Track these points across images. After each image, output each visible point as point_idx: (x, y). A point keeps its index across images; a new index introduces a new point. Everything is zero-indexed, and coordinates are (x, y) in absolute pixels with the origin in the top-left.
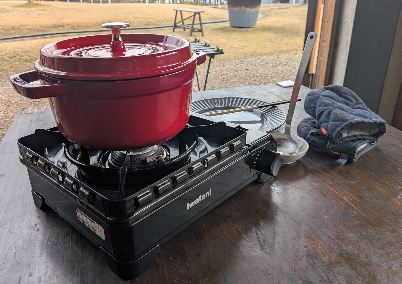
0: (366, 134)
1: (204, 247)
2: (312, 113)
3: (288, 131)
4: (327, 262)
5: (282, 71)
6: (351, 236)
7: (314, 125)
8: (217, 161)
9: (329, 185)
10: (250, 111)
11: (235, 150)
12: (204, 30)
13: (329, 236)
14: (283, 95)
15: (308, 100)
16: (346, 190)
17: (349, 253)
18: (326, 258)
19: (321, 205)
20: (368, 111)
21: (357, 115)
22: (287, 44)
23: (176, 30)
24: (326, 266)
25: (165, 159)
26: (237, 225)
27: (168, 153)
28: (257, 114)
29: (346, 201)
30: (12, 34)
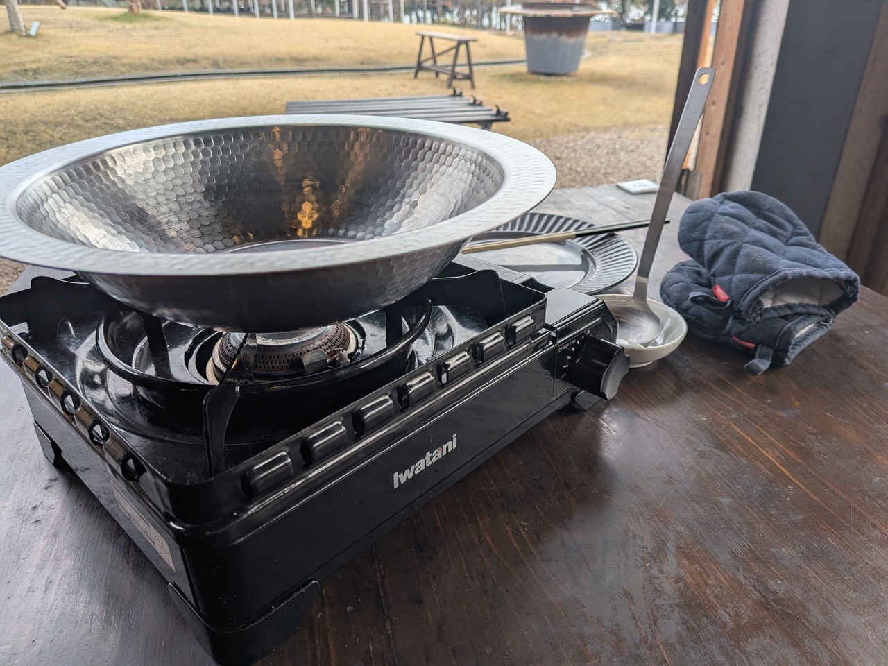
0: (813, 303)
1: (434, 577)
2: (697, 253)
3: (641, 292)
4: (731, 625)
5: (627, 164)
6: (787, 553)
7: (700, 280)
8: (472, 367)
9: (730, 420)
10: (560, 242)
11: (517, 341)
12: (476, 77)
13: (733, 553)
14: (629, 210)
15: (688, 223)
16: (770, 434)
17: (783, 600)
18: (728, 613)
19: (714, 470)
20: (819, 251)
21: (796, 260)
22: (637, 110)
23: (422, 75)
24: (729, 635)
25: (350, 356)
26: (517, 519)
27: (360, 341)
28: (572, 249)
29: (771, 460)
30: (93, 74)
